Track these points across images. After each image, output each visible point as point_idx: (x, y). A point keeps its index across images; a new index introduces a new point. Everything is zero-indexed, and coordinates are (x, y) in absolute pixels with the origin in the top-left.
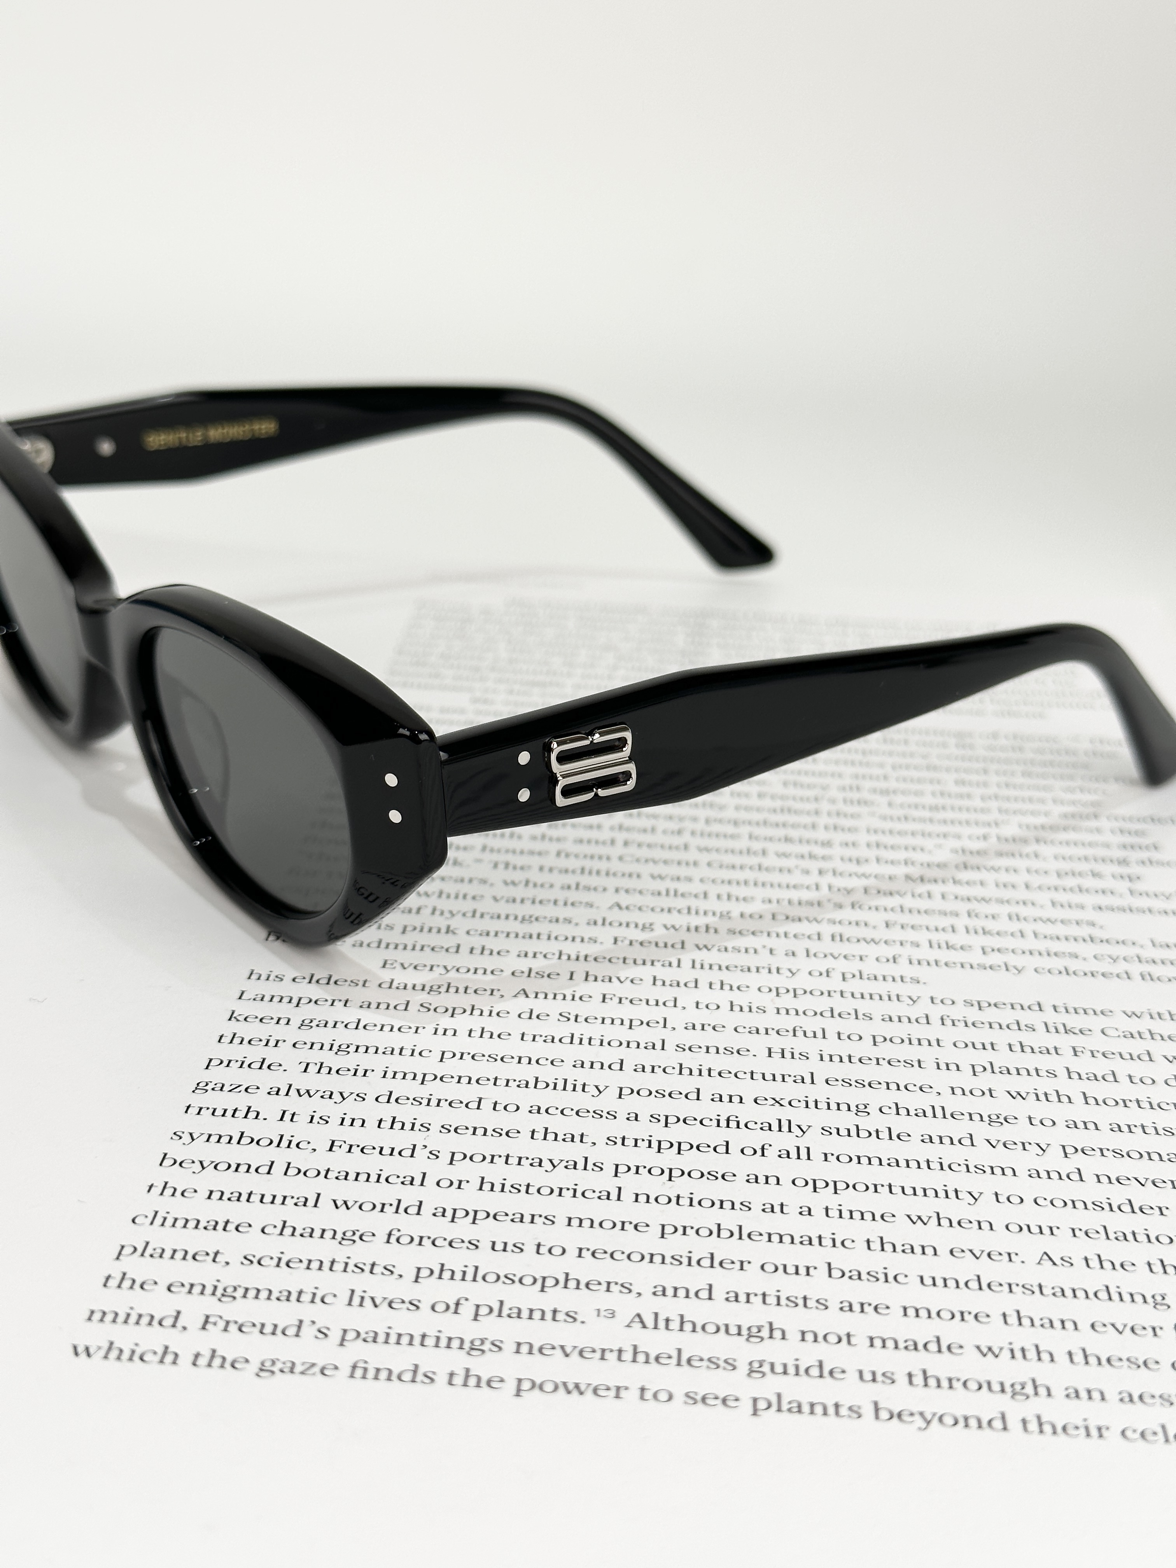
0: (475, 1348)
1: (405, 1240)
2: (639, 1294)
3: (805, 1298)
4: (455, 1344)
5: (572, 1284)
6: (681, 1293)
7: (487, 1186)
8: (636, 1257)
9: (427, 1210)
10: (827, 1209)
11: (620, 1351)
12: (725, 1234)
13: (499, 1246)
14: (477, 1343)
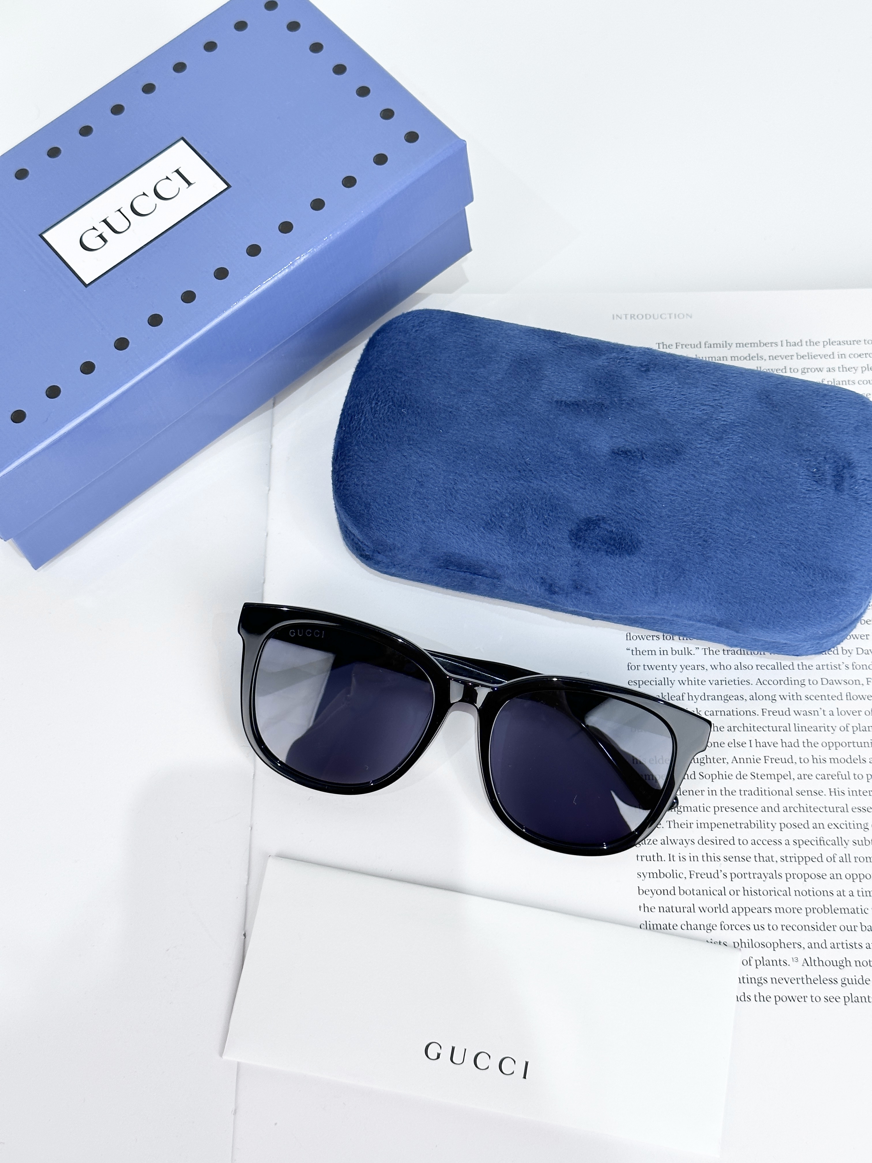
0: (760, 982)
1: (726, 927)
2: (804, 948)
3: (855, 943)
4: (753, 980)
5: (782, 945)
6: (817, 945)
7: (746, 892)
8: (800, 928)
9: (730, 910)
10: (858, 891)
11: (802, 979)
12: (827, 911)
13: (756, 928)
14: (760, 979)
